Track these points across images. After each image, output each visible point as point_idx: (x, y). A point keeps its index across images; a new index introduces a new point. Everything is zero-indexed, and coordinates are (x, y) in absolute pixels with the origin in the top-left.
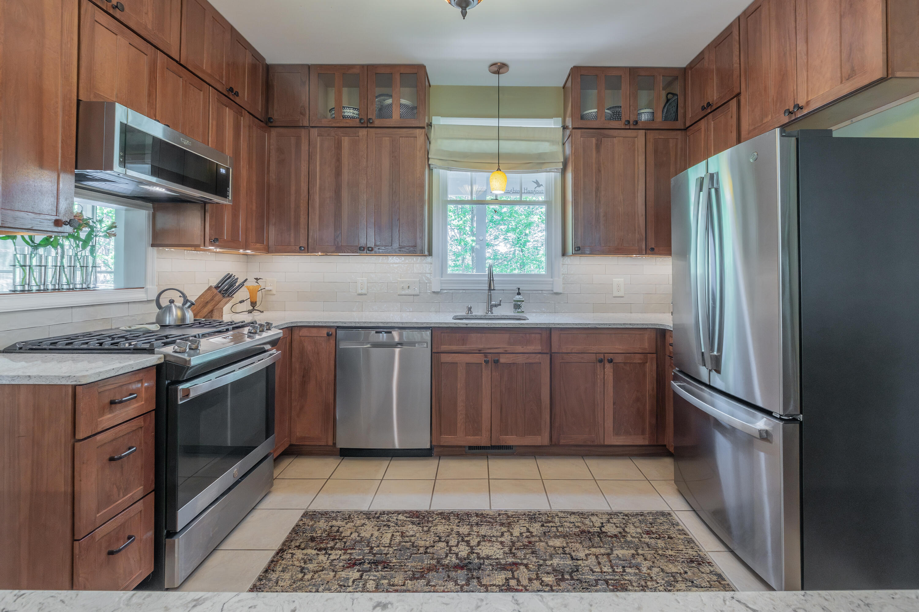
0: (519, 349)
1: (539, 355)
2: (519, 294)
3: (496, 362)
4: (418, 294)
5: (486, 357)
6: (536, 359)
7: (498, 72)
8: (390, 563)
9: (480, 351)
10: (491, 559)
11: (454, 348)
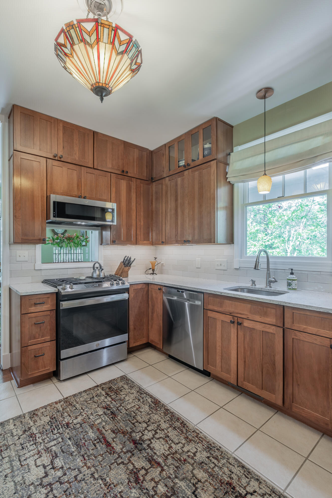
0: (257, 318)
1: (274, 327)
2: (292, 274)
3: (239, 324)
4: (226, 269)
5: (233, 318)
6: (272, 330)
7: (264, 97)
8: (117, 417)
9: (230, 314)
10: (152, 451)
11: (216, 308)
